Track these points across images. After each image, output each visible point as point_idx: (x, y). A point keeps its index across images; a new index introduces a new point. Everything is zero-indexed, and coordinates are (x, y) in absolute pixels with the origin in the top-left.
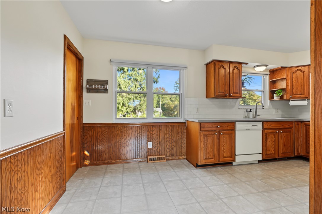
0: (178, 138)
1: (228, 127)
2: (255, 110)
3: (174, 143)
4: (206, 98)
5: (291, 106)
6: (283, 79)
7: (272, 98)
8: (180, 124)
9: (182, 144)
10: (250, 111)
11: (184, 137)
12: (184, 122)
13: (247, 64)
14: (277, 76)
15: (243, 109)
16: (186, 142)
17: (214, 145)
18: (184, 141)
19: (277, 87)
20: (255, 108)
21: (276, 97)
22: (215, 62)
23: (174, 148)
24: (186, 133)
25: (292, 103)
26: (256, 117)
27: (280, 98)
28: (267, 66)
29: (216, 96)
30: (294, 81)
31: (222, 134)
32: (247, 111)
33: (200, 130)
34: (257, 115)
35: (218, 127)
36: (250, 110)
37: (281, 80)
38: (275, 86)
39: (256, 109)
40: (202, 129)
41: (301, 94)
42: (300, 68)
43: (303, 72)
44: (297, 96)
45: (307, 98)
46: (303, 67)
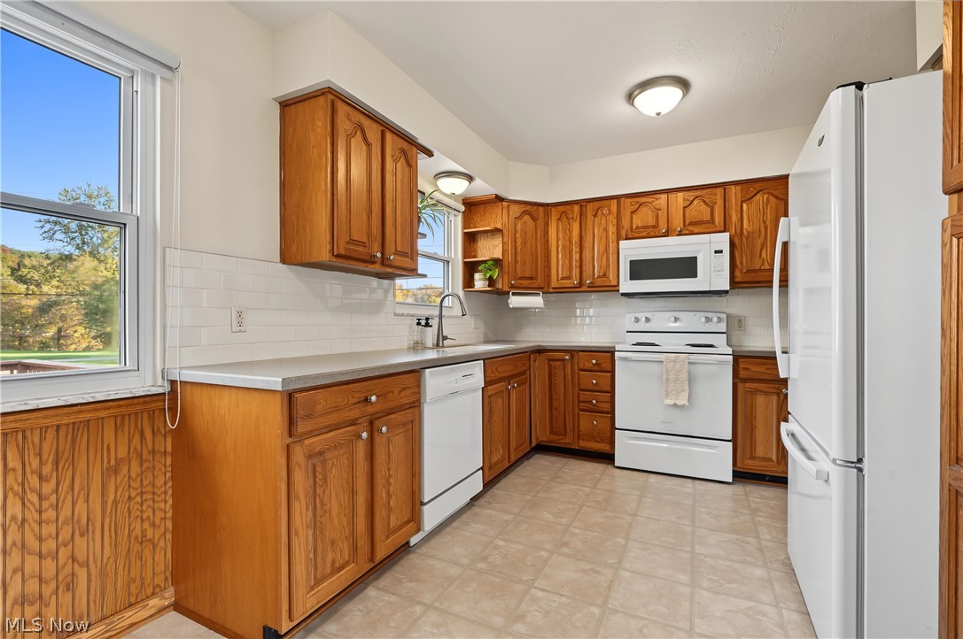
0: (115, 502)
1: (403, 394)
2: (437, 320)
3: (80, 542)
4: (284, 260)
5: (514, 309)
6: (496, 231)
7: (468, 282)
8: (132, 409)
9: (146, 525)
10: (427, 325)
11: (159, 482)
12: (161, 391)
13: (429, 154)
14: (478, 219)
15: (408, 315)
16: (173, 506)
17: (353, 492)
18: (162, 505)
19: (479, 253)
20: (437, 313)
21: (480, 283)
22: (331, 97)
23: (82, 574)
24: (172, 454)
25: (515, 301)
26: (441, 345)
27: (489, 286)
28: (470, 178)
29: (338, 256)
30: (519, 241)
31: (384, 429)
32: (419, 324)
33: (286, 433)
34: (443, 337)
35: (367, 400)
36: (427, 319)
37: (489, 234)
38: (475, 251)
39: (441, 317)
40: (302, 427)
41: (531, 278)
42: (529, 208)
43: (534, 219)
44: (525, 283)
45: (542, 288)
46: (535, 208)
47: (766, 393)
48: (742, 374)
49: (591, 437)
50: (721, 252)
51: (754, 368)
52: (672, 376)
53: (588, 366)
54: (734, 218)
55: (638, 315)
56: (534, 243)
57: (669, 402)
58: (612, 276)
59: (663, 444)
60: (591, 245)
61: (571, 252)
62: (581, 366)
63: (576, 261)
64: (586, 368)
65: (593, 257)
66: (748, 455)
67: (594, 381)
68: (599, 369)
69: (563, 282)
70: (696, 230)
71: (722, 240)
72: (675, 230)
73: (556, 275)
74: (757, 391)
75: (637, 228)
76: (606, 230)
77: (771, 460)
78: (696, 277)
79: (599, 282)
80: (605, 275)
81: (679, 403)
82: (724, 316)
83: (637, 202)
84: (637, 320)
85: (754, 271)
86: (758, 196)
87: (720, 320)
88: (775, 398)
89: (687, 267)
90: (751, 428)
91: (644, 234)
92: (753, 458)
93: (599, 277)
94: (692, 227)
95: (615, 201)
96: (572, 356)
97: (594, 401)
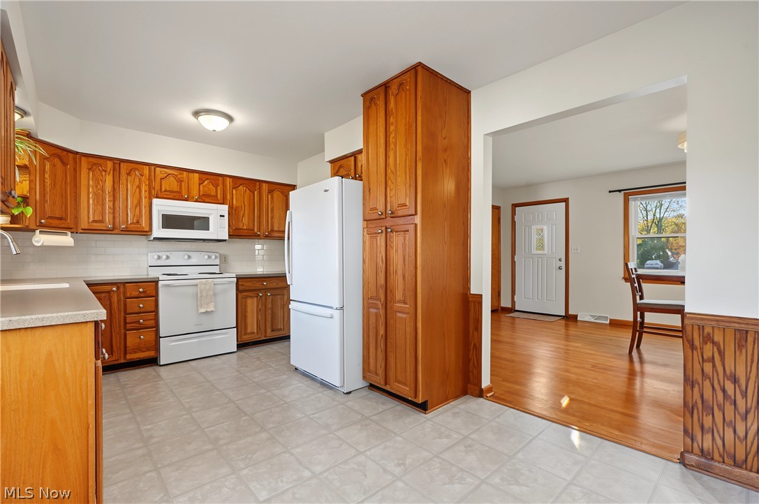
25: (41, 239)
28: (24, 114)
30: (48, 181)
41: (61, 219)
42: (58, 151)
43: (64, 164)
44: (55, 222)
45: (71, 228)
46: (65, 153)
47: (251, 297)
48: (241, 288)
49: (138, 349)
50: (223, 216)
51: (246, 284)
52: (204, 294)
53: (135, 293)
54: (228, 197)
55: (160, 254)
56: (63, 187)
57: (203, 310)
58: (144, 223)
59: (194, 340)
60: (125, 197)
61: (103, 200)
62: (128, 295)
63: (109, 208)
64: (132, 296)
65: (127, 207)
66: (243, 333)
67: (141, 306)
68: (145, 295)
69: (95, 224)
70: (207, 200)
71: (224, 209)
72: (193, 198)
73: (86, 218)
74: (248, 296)
75: (165, 191)
76: (139, 187)
77: (253, 333)
78: (209, 230)
79: (133, 227)
80: (138, 222)
81: (209, 310)
82: (218, 255)
83: (166, 173)
84: (159, 257)
85: (239, 229)
86: (241, 187)
87: (216, 257)
88: (256, 298)
89: (203, 223)
90: (245, 317)
91: (171, 196)
92: (246, 334)
93: (132, 223)
94: (204, 198)
95: (148, 167)
96: (118, 288)
97: (141, 321)
